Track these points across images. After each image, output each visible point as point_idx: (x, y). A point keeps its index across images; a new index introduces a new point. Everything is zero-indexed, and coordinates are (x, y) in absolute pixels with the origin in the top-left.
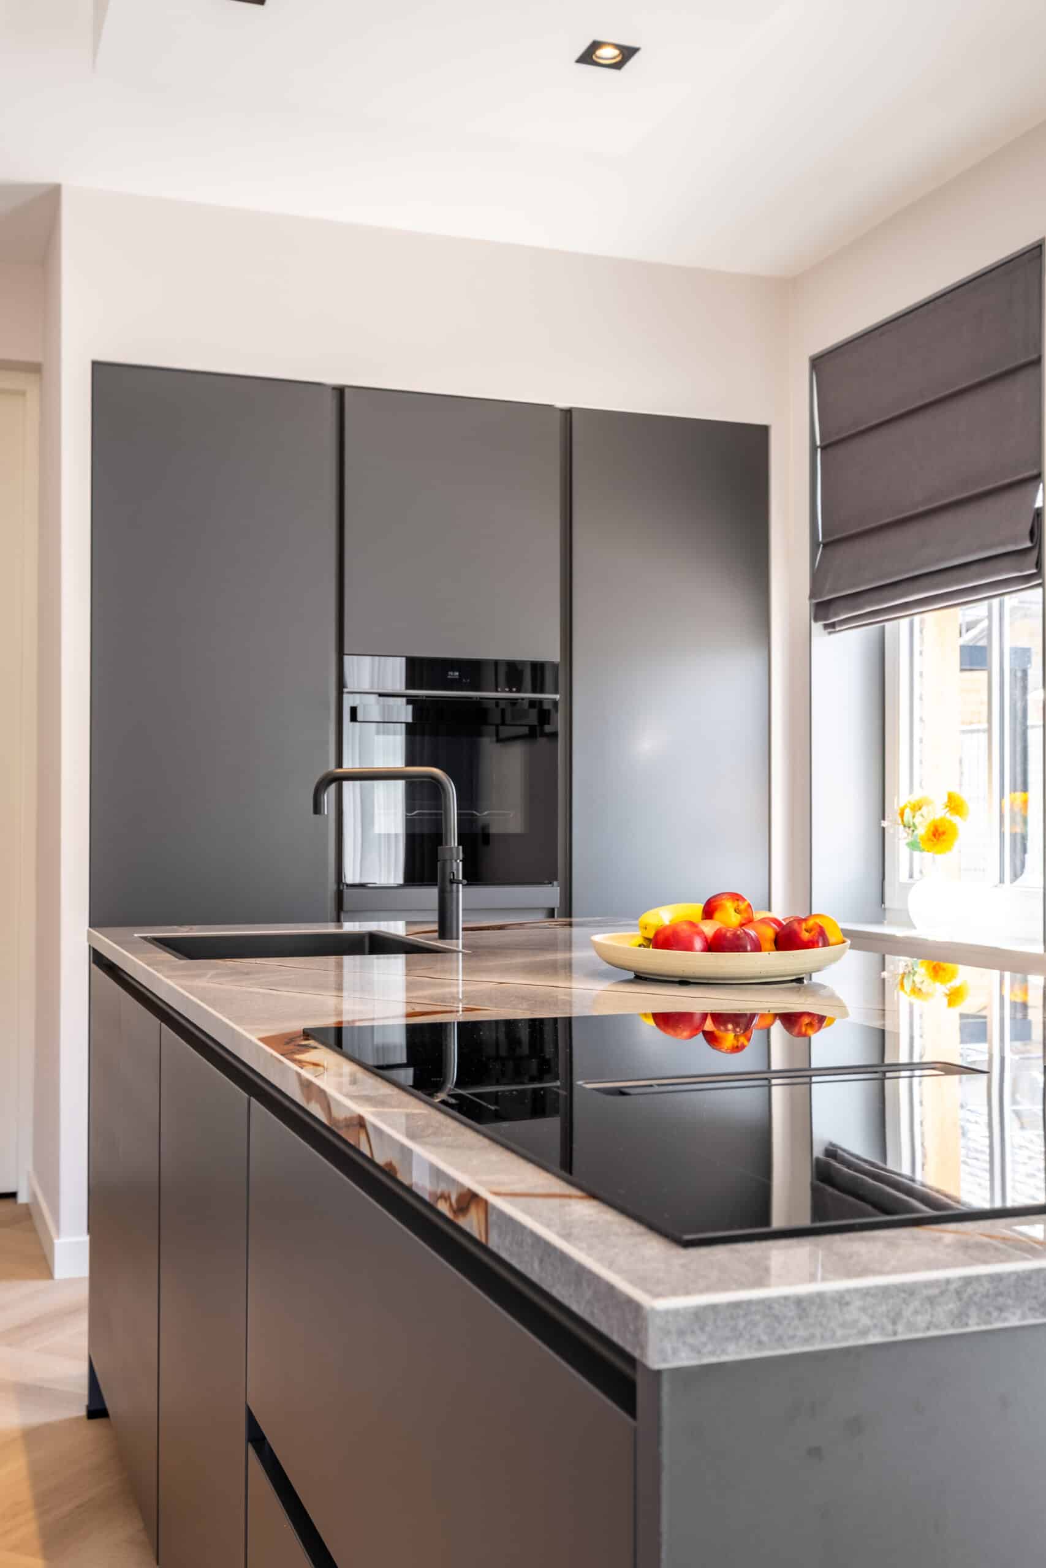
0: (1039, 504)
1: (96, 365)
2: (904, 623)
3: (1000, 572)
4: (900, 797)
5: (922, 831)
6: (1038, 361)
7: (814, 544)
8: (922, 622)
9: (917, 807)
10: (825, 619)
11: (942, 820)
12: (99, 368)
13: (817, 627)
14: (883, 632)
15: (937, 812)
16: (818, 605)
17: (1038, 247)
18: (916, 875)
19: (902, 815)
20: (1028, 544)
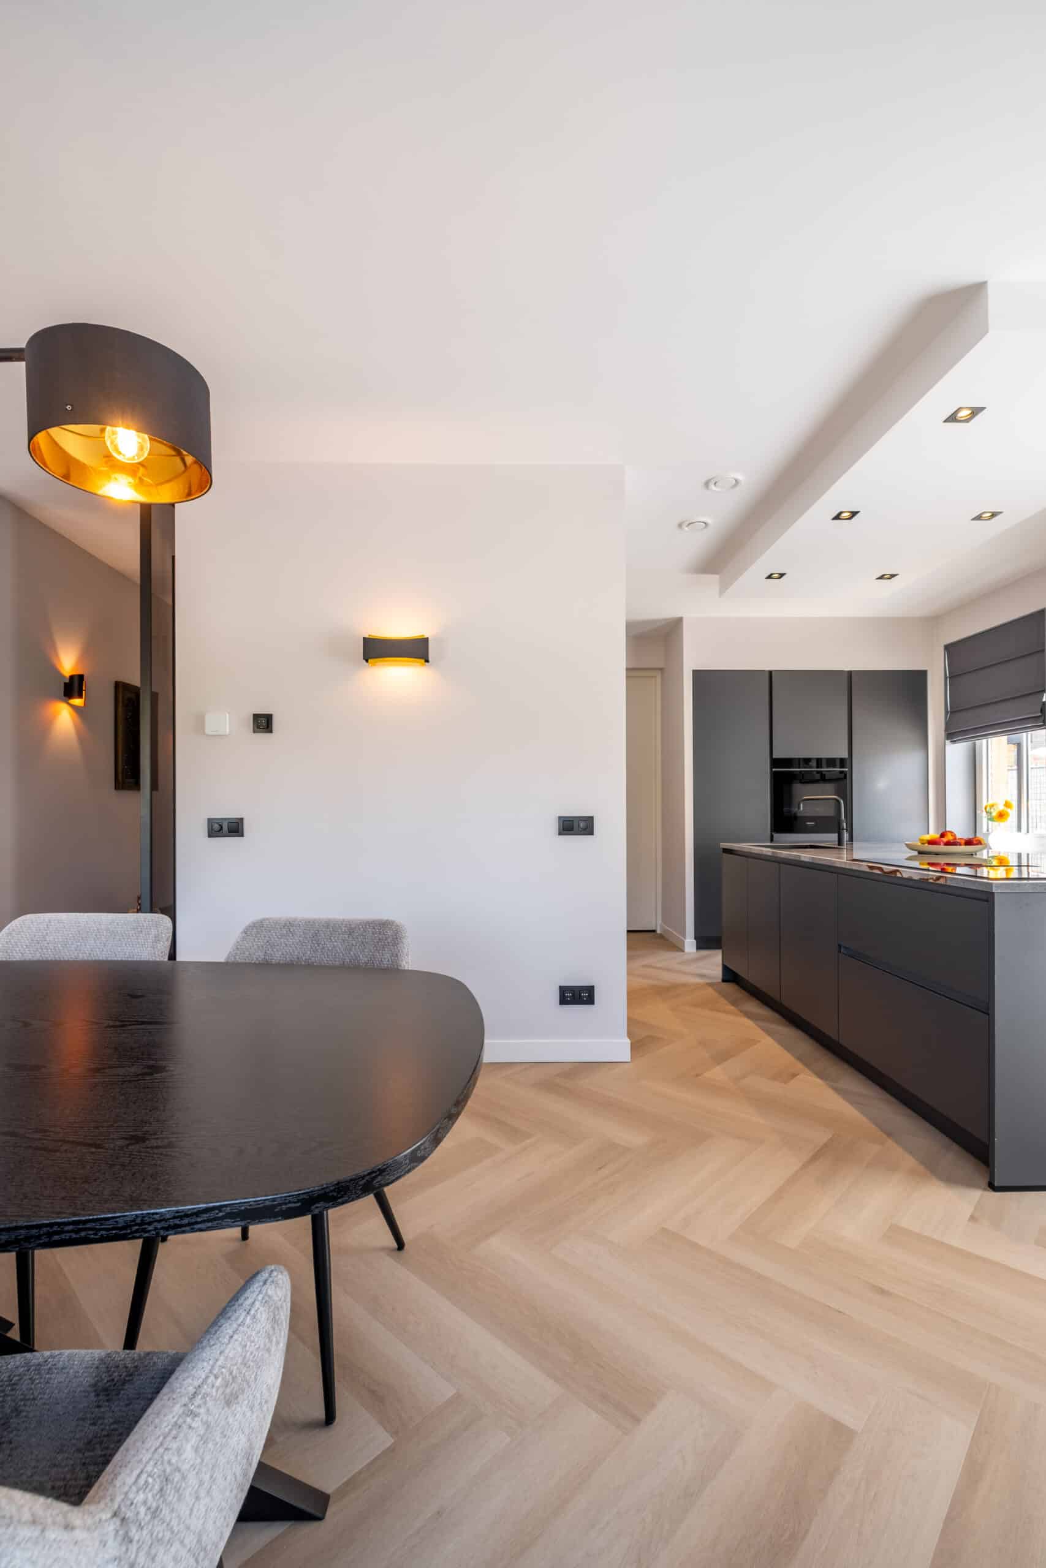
0: (1044, 700)
1: (694, 671)
2: (984, 741)
3: (1029, 723)
4: (984, 802)
5: (994, 814)
6: (1043, 651)
7: (946, 712)
8: (991, 741)
9: (992, 806)
10: (952, 738)
11: (1003, 811)
12: (696, 673)
13: (948, 742)
14: (975, 745)
15: (1001, 807)
16: (949, 734)
17: (1042, 612)
18: (990, 830)
19: (986, 809)
20: (1040, 714)
